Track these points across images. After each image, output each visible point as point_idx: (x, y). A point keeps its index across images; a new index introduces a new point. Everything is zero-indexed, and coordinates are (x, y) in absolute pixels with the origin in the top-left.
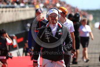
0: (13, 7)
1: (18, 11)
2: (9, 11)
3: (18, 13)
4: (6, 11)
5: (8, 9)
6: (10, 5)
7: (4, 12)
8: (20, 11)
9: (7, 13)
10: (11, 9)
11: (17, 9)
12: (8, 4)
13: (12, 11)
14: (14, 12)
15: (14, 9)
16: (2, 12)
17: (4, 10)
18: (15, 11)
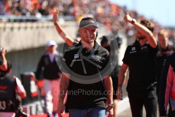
0: (34, 21)
1: (43, 27)
2: (26, 28)
3: (43, 31)
4: (19, 28)
5: (23, 25)
6: (28, 16)
7: (16, 30)
8: (48, 27)
9: (22, 30)
10: (29, 24)
11: (40, 25)
12: (24, 14)
13: (32, 28)
14: (34, 29)
15: (35, 25)
16: (12, 29)
17: (16, 25)
18: (37, 27)
